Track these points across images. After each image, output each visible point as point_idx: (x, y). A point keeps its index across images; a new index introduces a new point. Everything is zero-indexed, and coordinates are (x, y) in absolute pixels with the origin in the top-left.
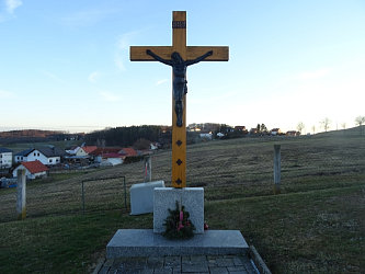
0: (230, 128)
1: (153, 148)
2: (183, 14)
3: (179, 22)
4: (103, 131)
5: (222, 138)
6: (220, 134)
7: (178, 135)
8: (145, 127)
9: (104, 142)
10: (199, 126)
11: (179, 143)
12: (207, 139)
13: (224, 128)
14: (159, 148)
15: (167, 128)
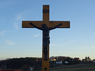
0: (71, 59)
1: (32, 69)
2: (48, 6)
3: (46, 10)
4: (5, 61)
5: (67, 64)
6: (66, 62)
7: (45, 64)
8: (27, 58)
9: (6, 66)
10: (56, 58)
11: (46, 69)
12: (59, 65)
13: (68, 59)
14: (34, 69)
15: (39, 59)
